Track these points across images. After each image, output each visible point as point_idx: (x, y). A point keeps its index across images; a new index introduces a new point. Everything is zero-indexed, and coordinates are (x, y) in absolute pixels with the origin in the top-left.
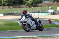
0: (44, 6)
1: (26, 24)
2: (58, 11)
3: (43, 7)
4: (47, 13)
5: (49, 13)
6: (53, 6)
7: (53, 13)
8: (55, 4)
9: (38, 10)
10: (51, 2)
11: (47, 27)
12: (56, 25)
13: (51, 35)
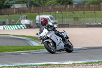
0: (14, 14)
2: (37, 22)
3: (12, 15)
4: (18, 26)
5: (21, 26)
6: (29, 14)
7: (30, 25)
8: (32, 11)
9: (3, 20)
10: (26, 6)
11: (19, 50)
12: (33, 46)
13: (26, 64)
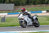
1: (23, 20)
